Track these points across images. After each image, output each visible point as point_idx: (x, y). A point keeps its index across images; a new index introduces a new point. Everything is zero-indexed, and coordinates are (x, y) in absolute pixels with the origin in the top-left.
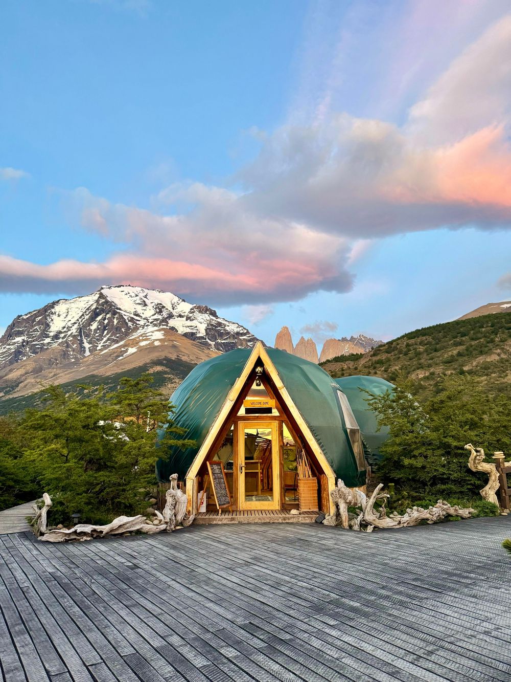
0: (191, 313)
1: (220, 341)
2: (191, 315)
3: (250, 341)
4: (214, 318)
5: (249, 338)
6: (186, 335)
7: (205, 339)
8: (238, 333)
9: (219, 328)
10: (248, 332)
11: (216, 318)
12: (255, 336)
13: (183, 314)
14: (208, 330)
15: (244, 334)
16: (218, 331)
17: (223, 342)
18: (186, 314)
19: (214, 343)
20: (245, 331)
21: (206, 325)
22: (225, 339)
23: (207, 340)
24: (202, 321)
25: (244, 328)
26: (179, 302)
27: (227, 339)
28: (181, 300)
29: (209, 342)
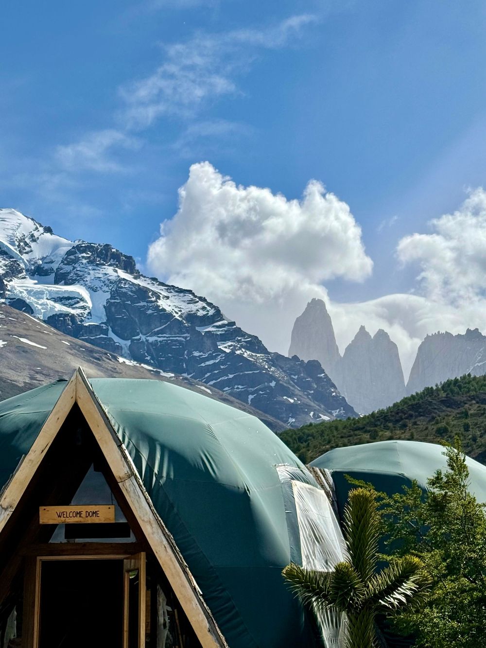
0: (68, 264)
1: (143, 338)
2: (68, 268)
3: (224, 338)
4: (128, 277)
5: (220, 332)
6: (55, 320)
7: (106, 332)
8: (191, 317)
9: (142, 304)
10: (218, 315)
11: (135, 278)
12: (238, 325)
13: (46, 267)
14: (113, 309)
15: (207, 320)
16: (141, 311)
17: (151, 339)
18: (55, 266)
19: (129, 343)
20: (212, 312)
21: (108, 295)
22: (157, 333)
23: (111, 335)
24: (98, 284)
25: (210, 304)
26: (36, 234)
27: (162, 332)
28: (41, 229)
29: (116, 339)
